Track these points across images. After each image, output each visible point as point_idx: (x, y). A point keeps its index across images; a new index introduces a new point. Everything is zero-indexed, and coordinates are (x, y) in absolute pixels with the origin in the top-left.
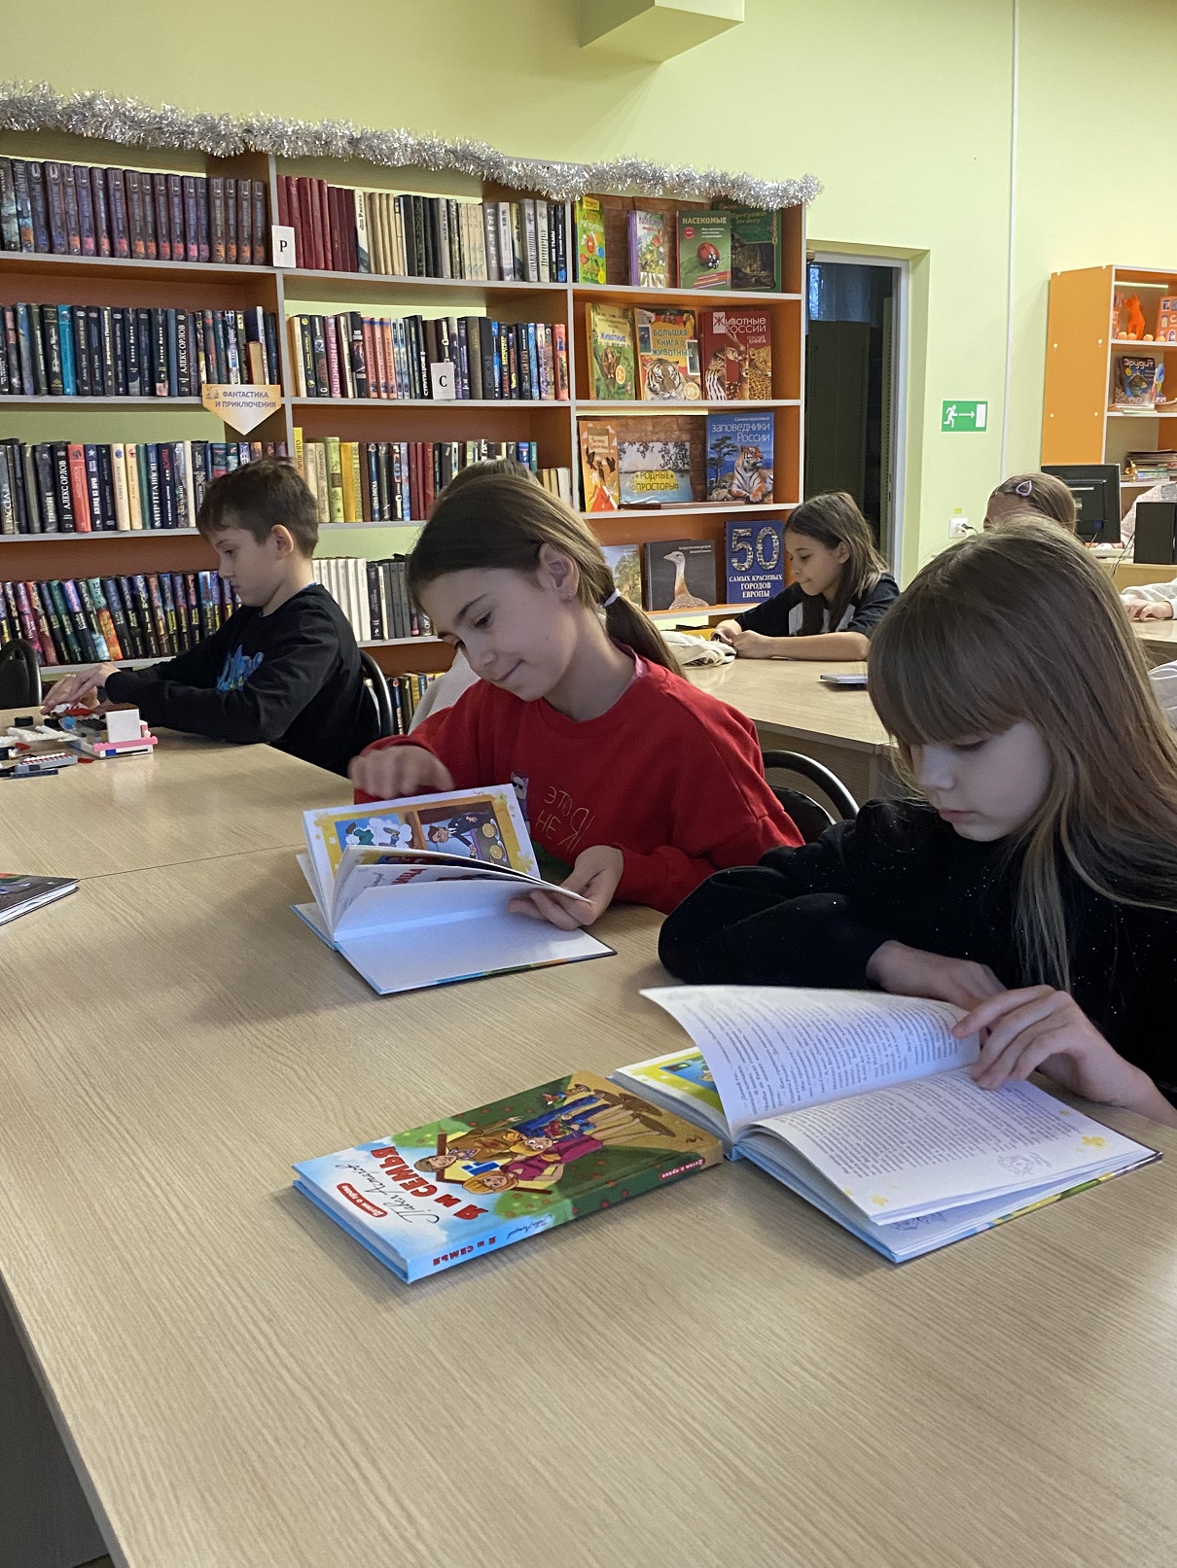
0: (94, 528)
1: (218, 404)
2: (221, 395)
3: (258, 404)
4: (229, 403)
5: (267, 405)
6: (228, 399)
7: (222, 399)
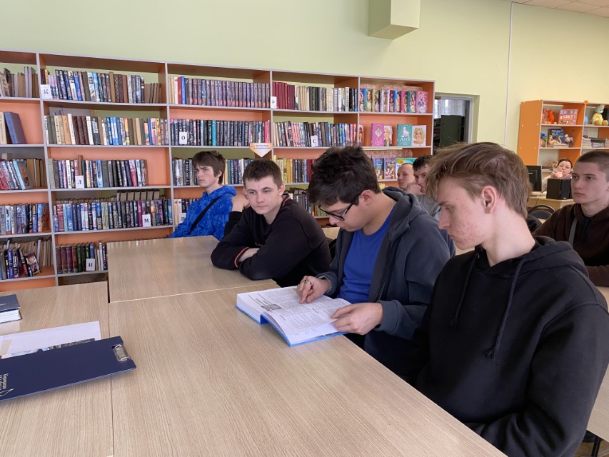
1: (254, 149)
2: (254, 146)
3: (264, 149)
4: (257, 148)
5: (268, 148)
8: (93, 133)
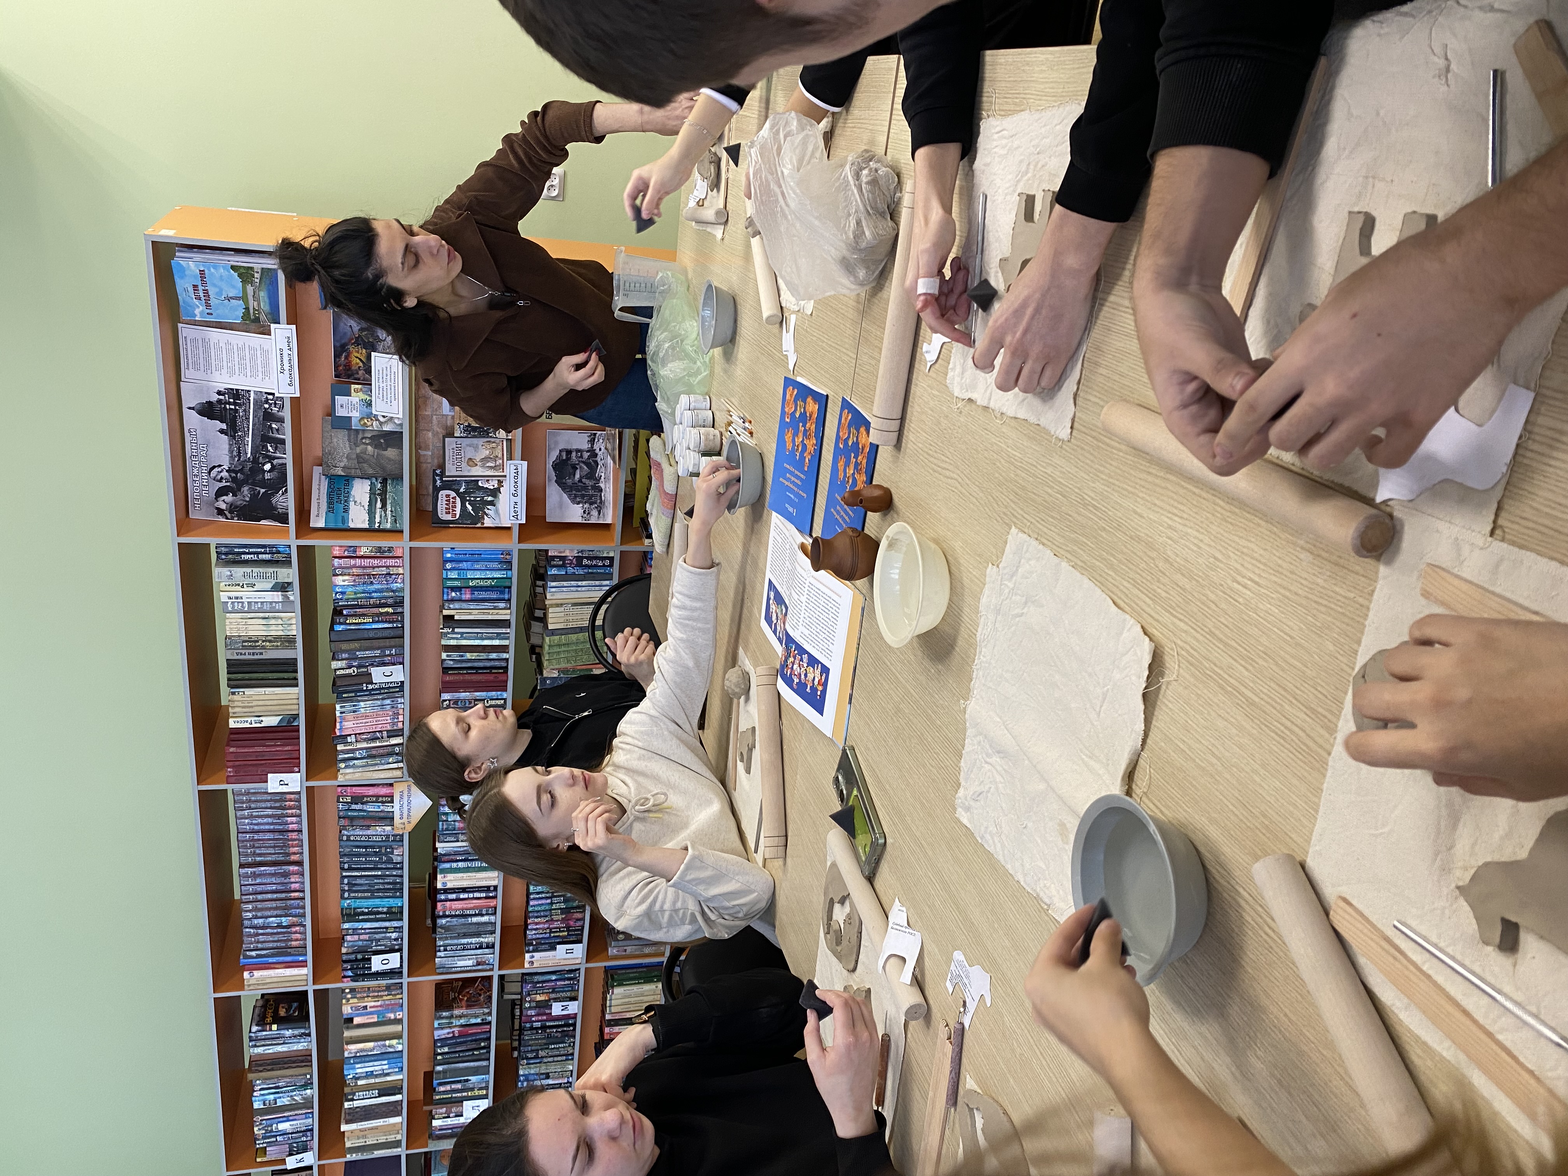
0: (495, 897)
1: (409, 822)
2: (402, 821)
3: (409, 797)
4: (409, 815)
5: (409, 790)
6: (405, 815)
7: (405, 820)
8: (380, 1096)
